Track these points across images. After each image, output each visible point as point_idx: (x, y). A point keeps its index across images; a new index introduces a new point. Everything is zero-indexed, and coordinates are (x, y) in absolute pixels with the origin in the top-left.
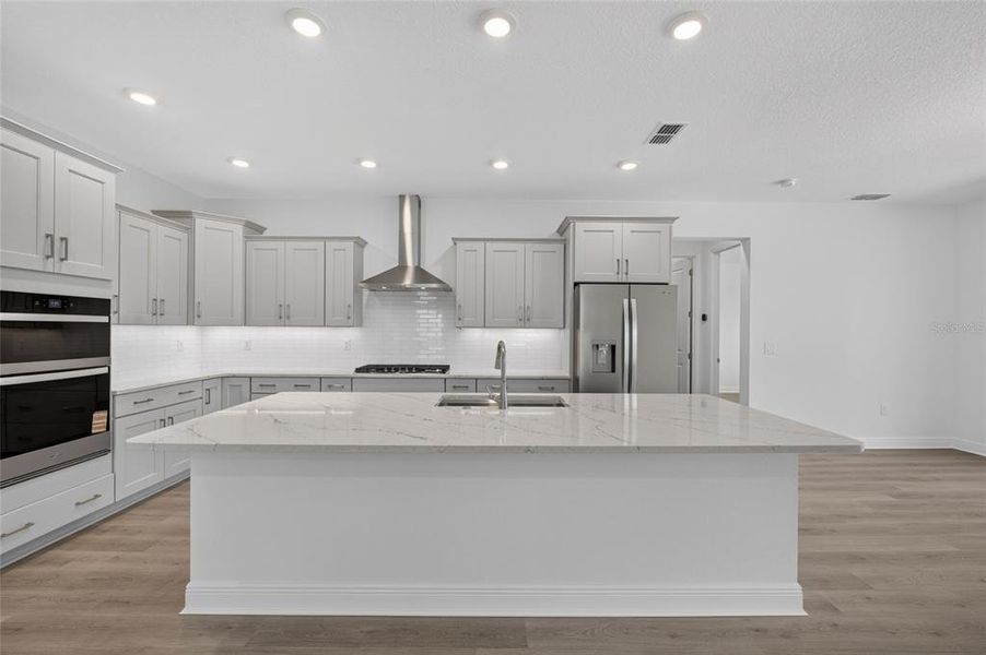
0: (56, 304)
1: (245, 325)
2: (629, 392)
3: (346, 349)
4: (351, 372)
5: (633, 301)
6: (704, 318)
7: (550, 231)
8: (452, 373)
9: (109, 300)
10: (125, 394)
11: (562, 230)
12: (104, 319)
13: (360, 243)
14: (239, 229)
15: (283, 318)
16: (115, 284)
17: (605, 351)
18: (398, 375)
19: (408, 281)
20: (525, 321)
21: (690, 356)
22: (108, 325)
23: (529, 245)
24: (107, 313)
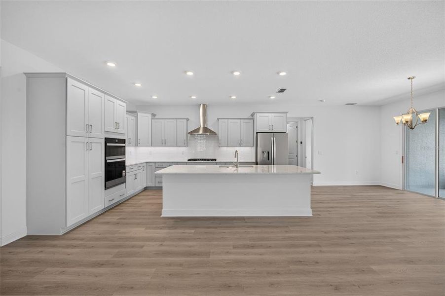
0: (117, 141)
1: (152, 146)
2: (274, 164)
3: (183, 154)
4: (187, 161)
5: (275, 138)
6: (301, 143)
7: (248, 115)
8: (217, 161)
9: (125, 140)
10: (129, 166)
11: (252, 115)
12: (124, 145)
13: (188, 120)
14: (150, 116)
15: (164, 143)
16: (126, 135)
17: (266, 154)
18: (199, 161)
19: (201, 132)
20: (241, 145)
21: (297, 156)
22: (125, 146)
23: (242, 120)
24: (124, 143)
